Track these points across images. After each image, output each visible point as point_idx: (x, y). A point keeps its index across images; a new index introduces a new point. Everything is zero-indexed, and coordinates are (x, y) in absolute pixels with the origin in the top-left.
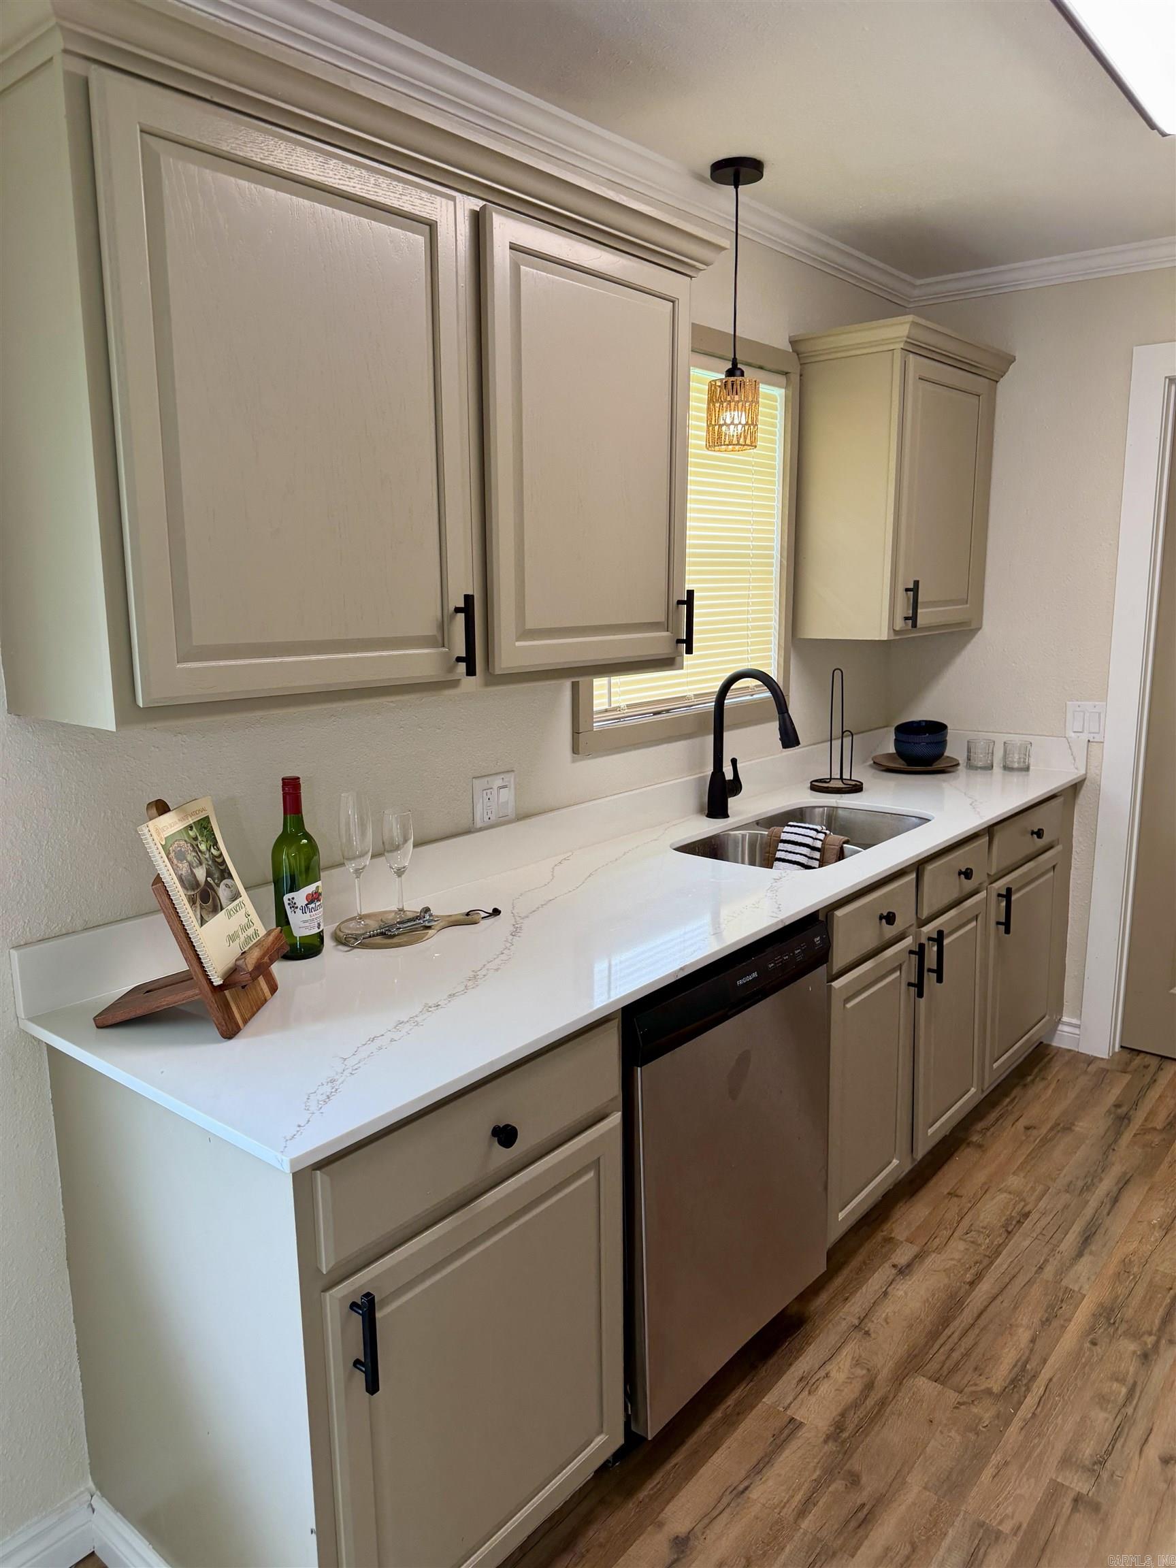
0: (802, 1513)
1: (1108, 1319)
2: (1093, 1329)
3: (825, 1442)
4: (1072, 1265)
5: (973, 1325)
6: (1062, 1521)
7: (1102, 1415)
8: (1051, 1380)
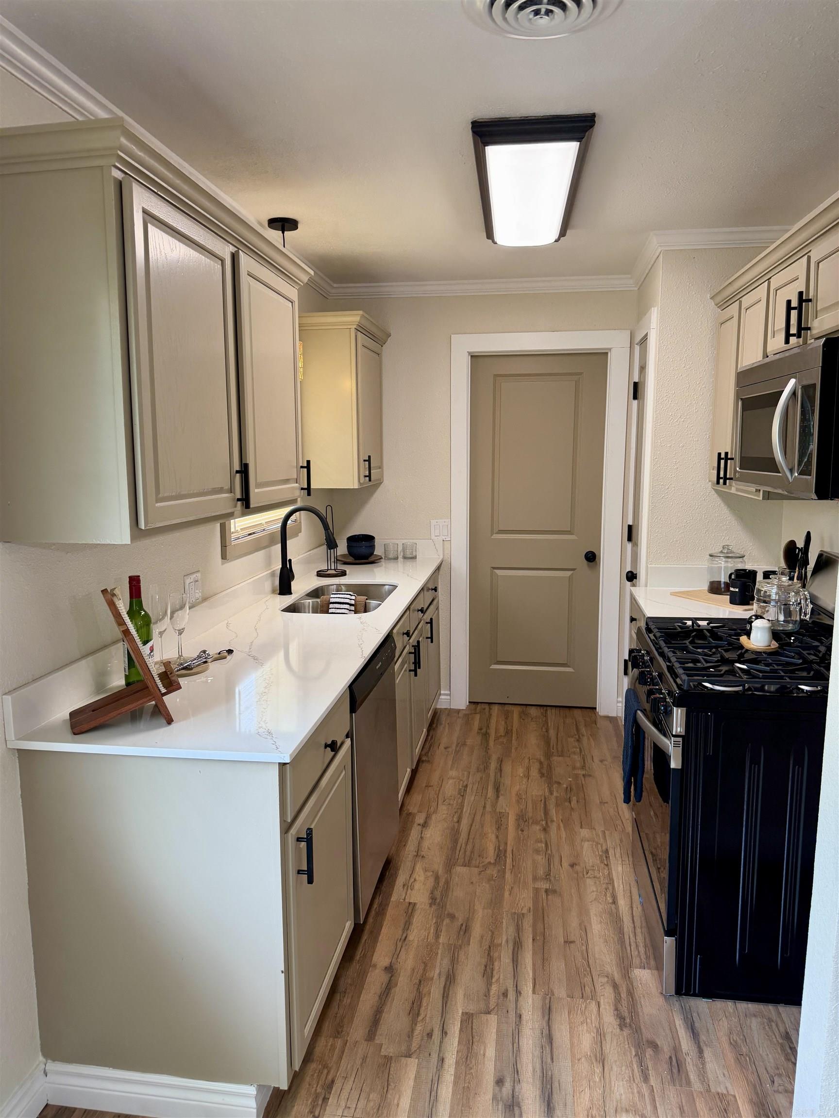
0: (437, 936)
1: (523, 819)
2: (519, 825)
3: (431, 906)
4: (497, 802)
5: (468, 839)
6: (545, 901)
7: (540, 857)
8: (513, 850)
